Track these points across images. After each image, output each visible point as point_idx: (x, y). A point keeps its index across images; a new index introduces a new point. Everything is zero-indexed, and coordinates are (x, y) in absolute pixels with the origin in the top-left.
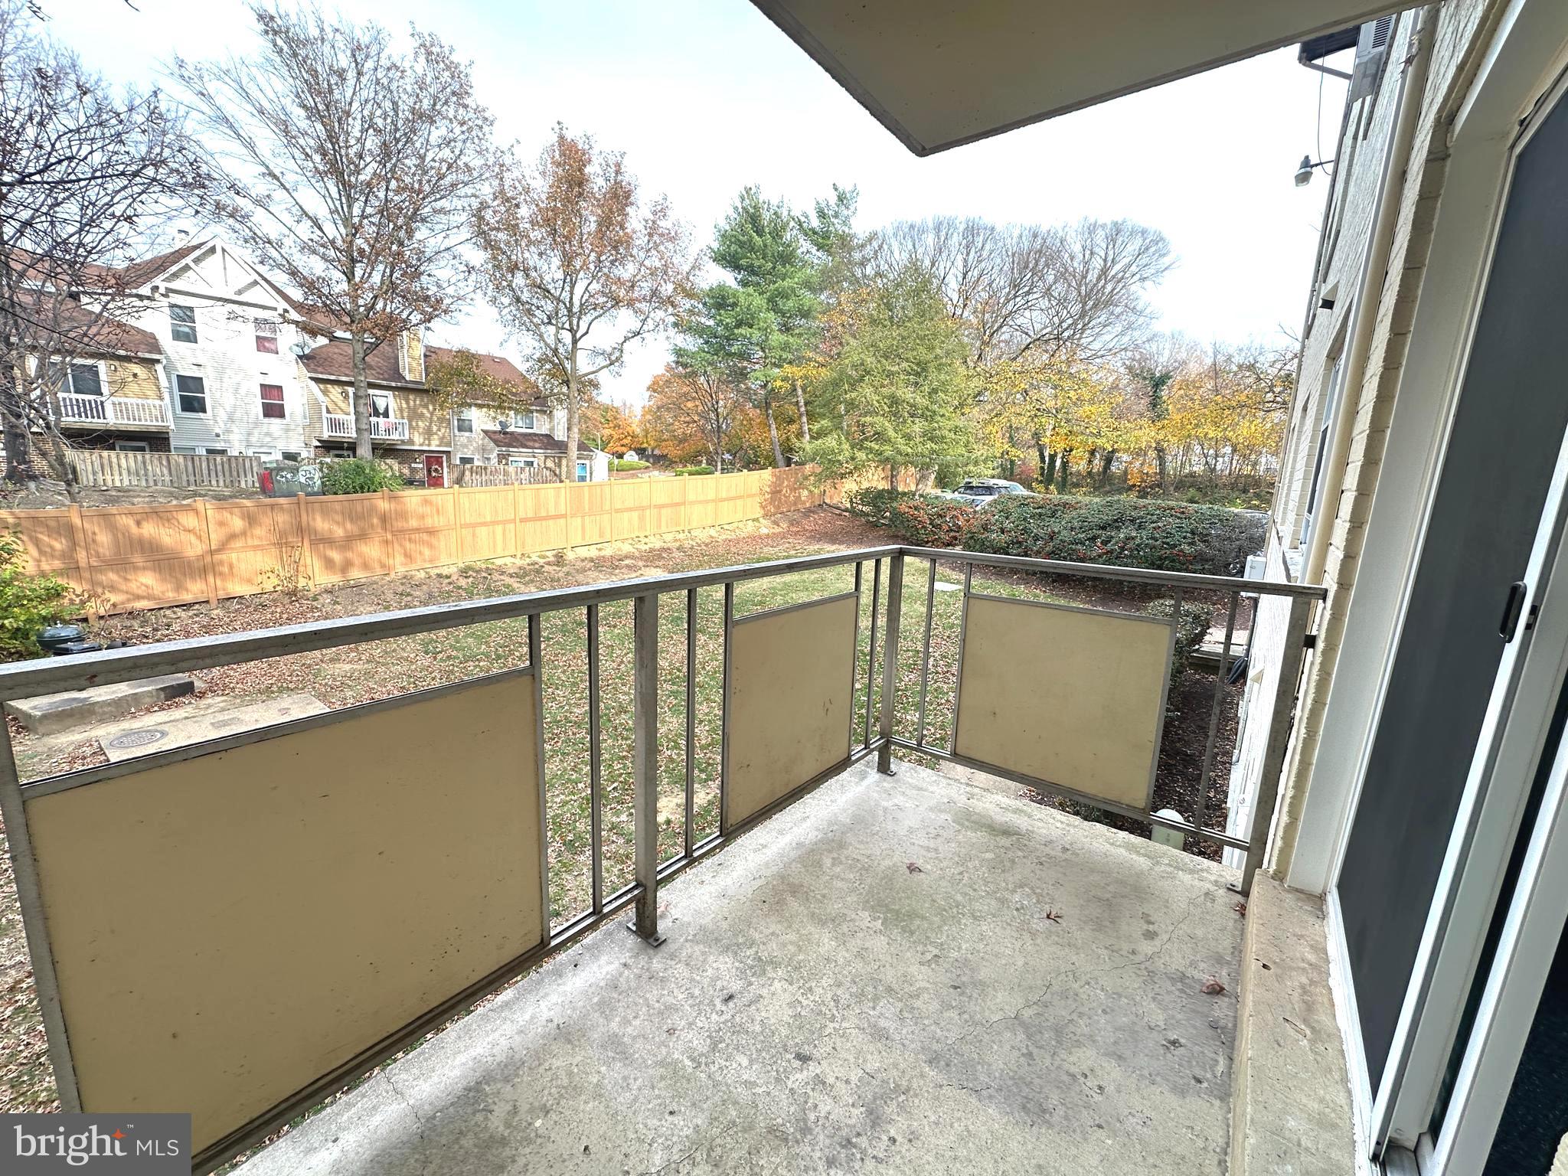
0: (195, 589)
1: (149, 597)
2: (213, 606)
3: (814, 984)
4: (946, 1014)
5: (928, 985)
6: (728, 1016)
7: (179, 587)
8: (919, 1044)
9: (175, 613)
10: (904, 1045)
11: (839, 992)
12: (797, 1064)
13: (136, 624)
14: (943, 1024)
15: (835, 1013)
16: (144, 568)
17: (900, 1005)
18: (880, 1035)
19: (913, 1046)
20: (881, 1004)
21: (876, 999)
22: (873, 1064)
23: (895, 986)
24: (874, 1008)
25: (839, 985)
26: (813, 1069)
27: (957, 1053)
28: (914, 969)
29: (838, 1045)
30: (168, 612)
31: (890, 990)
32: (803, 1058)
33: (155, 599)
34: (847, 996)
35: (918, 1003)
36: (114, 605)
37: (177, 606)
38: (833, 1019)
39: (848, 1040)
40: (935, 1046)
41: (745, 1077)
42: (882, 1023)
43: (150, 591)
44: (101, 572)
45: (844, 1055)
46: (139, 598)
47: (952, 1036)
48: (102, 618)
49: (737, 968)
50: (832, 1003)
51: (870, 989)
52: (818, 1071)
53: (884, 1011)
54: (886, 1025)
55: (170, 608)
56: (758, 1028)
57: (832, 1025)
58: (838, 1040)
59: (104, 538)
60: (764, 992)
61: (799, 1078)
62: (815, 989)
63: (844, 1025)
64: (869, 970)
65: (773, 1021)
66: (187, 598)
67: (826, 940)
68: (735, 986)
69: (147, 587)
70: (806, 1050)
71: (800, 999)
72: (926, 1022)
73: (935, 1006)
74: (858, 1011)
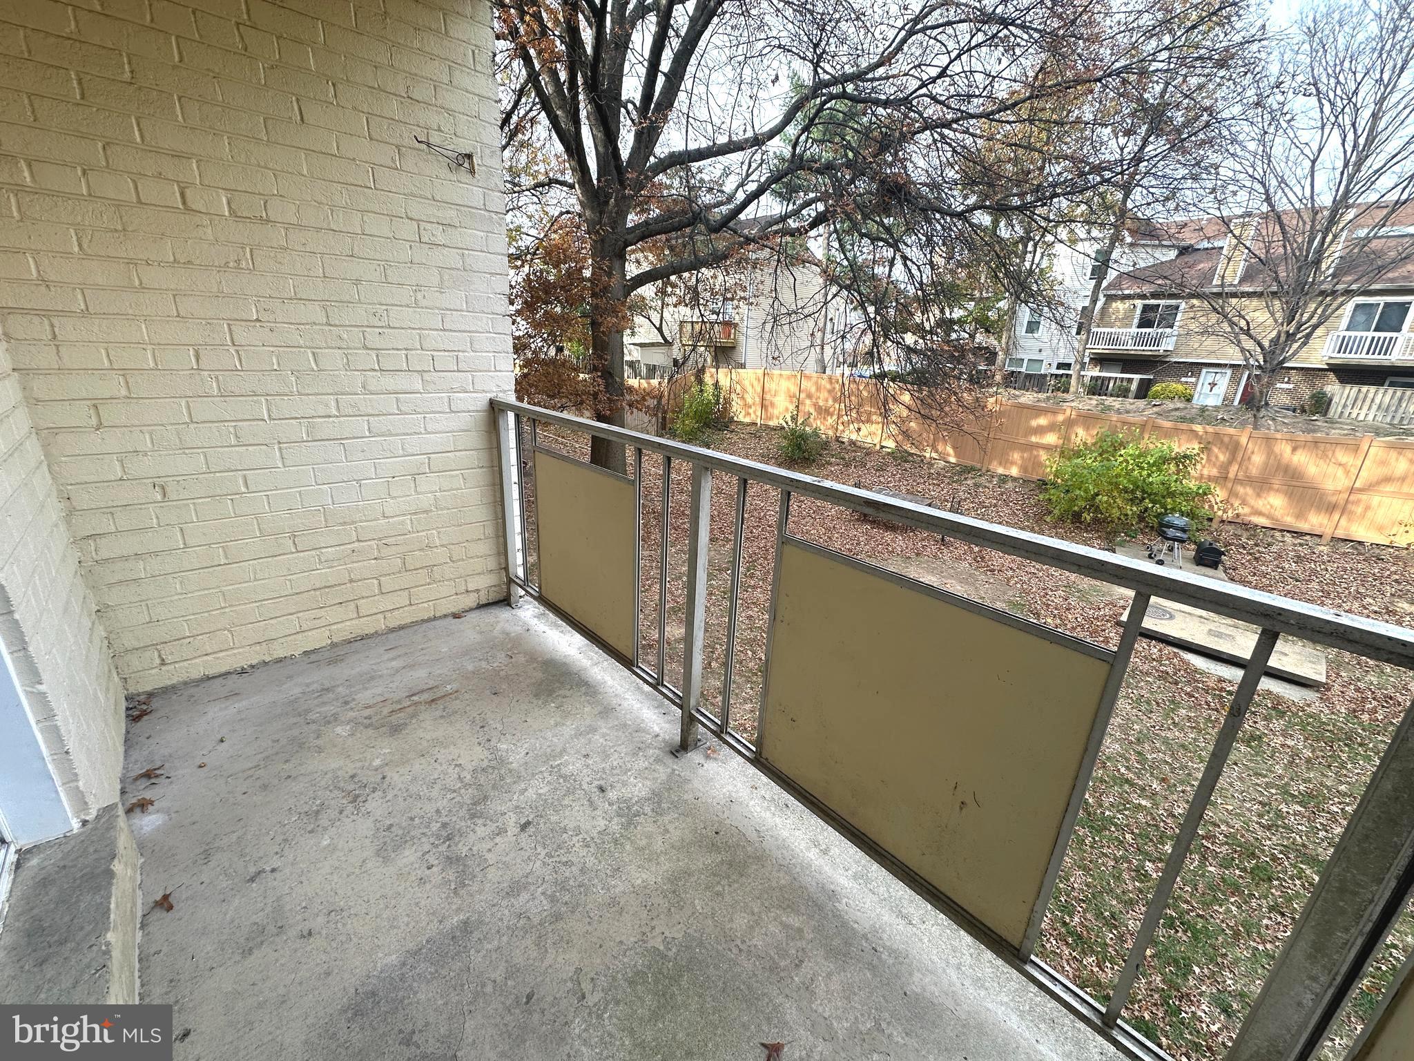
0: (1315, 521)
1: (1268, 517)
2: (1324, 541)
3: (591, 850)
4: (502, 966)
5: (546, 963)
6: (585, 786)
7: (1300, 515)
8: (487, 920)
9: (1283, 536)
10: (494, 905)
11: (573, 868)
12: (523, 821)
13: (1245, 535)
14: (494, 956)
15: (554, 860)
16: (1277, 490)
17: (536, 921)
18: (515, 889)
19: (488, 914)
20: (545, 902)
21: (553, 899)
22: (492, 874)
23: (560, 925)
24: (543, 894)
25: (583, 871)
26: (513, 829)
27: (459, 953)
28: (574, 956)
29: (523, 852)
30: (1278, 534)
31: (558, 917)
32: (524, 827)
33: (1273, 519)
34: (567, 874)
35: (529, 941)
36: (1238, 516)
37: (1288, 531)
38: (549, 855)
39: (523, 861)
40: (476, 935)
41: (530, 790)
42: (525, 896)
43: (1272, 511)
44: (1242, 484)
45: (512, 855)
46: (1260, 514)
47: (477, 959)
48: (1223, 521)
49: (631, 799)
50: (565, 859)
51: (566, 898)
52: (509, 833)
53: (537, 902)
54: (521, 899)
55: (1282, 531)
56: (566, 802)
57: (543, 853)
58: (528, 854)
59: (1258, 459)
60: (598, 812)
61: (511, 821)
62: (586, 850)
63: (538, 863)
64: (590, 906)
65: (567, 813)
66: (1304, 526)
67: (644, 876)
68: (612, 795)
69: (1272, 507)
70: (531, 830)
71: (581, 836)
72: (505, 939)
73: (519, 959)
74: (547, 878)
